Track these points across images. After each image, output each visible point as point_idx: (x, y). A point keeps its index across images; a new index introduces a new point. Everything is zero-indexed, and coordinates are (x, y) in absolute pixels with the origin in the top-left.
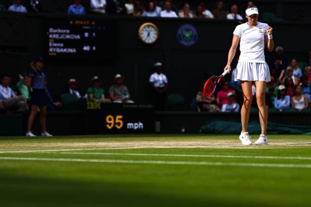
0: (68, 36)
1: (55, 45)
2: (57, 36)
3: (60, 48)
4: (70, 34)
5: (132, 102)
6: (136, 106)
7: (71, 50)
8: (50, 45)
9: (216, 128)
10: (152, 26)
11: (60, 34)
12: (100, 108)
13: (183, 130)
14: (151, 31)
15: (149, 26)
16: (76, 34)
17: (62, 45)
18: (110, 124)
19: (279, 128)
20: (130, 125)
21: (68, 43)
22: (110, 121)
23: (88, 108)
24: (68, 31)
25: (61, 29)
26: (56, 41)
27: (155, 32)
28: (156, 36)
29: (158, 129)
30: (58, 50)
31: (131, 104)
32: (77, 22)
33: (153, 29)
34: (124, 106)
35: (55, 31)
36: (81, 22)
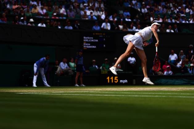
0: (92, 40)
1: (86, 44)
2: (87, 40)
3: (89, 46)
4: (93, 39)
6: (124, 72)
7: (94, 47)
8: (84, 44)
9: (162, 83)
11: (89, 39)
12: (107, 73)
16: (96, 39)
17: (89, 44)
19: (192, 83)
20: (121, 81)
21: (92, 44)
23: (102, 73)
24: (92, 38)
25: (89, 37)
26: (87, 42)
29: (134, 83)
30: (88, 47)
31: (122, 71)
32: (96, 34)
35: (86, 38)
36: (98, 34)
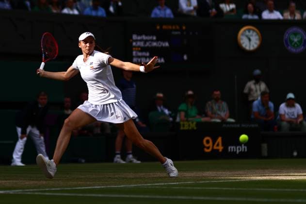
0: (155, 44)
1: (140, 54)
2: (141, 44)
3: (146, 58)
4: (157, 40)
5: (232, 120)
8: (134, 53)
10: (254, 30)
11: (145, 41)
12: (195, 128)
13: (295, 154)
14: (252, 35)
15: (249, 30)
16: (164, 41)
17: (148, 54)
18: (208, 148)
20: (231, 148)
22: (208, 144)
23: (182, 128)
24: (155, 38)
25: (146, 35)
26: (143, 49)
27: (257, 37)
28: (258, 42)
29: (265, 152)
30: (144, 61)
31: (232, 123)
32: (164, 27)
33: (255, 34)
34: (224, 125)
35: (139, 38)
36: (170, 27)
